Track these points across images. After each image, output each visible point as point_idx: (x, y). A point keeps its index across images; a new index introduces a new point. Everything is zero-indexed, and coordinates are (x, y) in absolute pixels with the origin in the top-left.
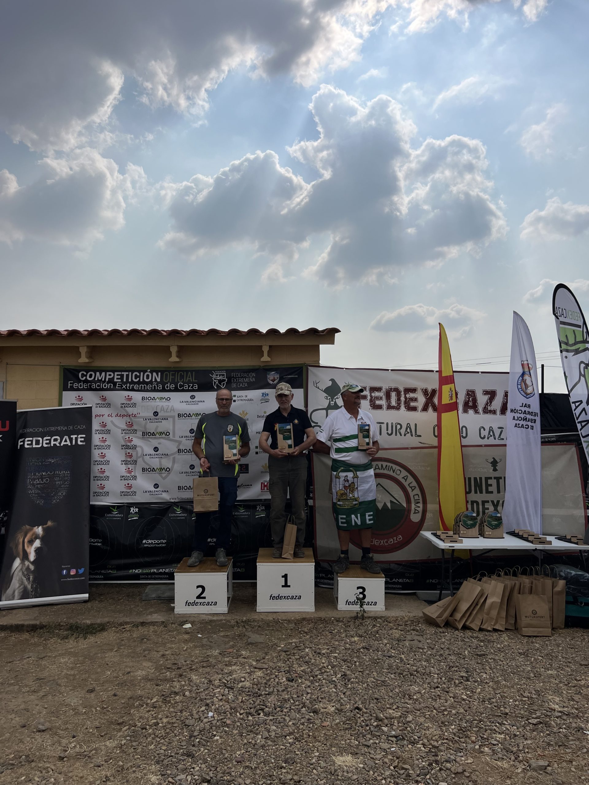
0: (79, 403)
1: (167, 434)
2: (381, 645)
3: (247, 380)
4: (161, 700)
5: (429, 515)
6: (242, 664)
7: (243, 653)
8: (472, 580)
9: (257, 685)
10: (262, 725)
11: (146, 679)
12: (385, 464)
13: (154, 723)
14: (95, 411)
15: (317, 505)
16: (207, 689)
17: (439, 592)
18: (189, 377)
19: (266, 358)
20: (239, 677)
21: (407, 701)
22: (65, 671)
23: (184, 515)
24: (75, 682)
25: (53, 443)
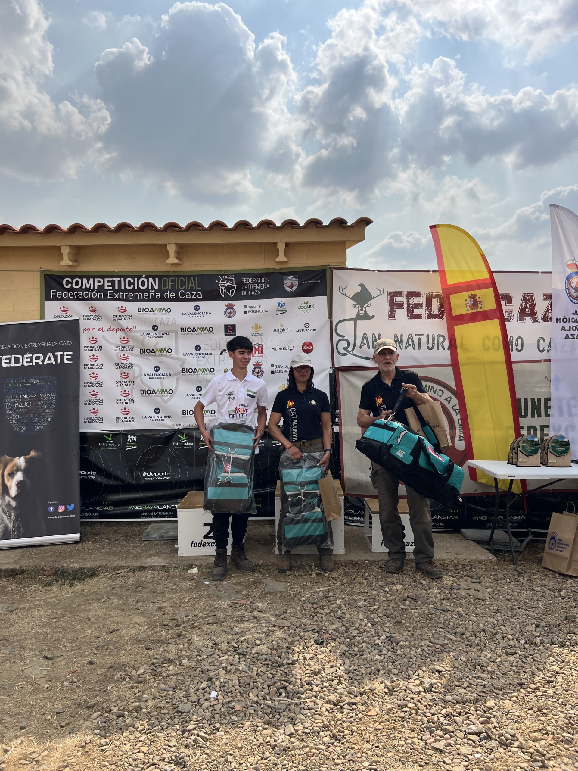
0: (65, 315)
1: (169, 351)
2: (431, 595)
3: (260, 286)
4: (150, 671)
6: (258, 621)
7: (259, 604)
9: (276, 650)
10: (285, 713)
11: (135, 640)
14: (83, 325)
15: (343, 432)
16: (211, 655)
17: (490, 531)
18: (192, 284)
20: (254, 638)
22: (36, 628)
23: (190, 444)
24: (44, 643)
25: (34, 361)
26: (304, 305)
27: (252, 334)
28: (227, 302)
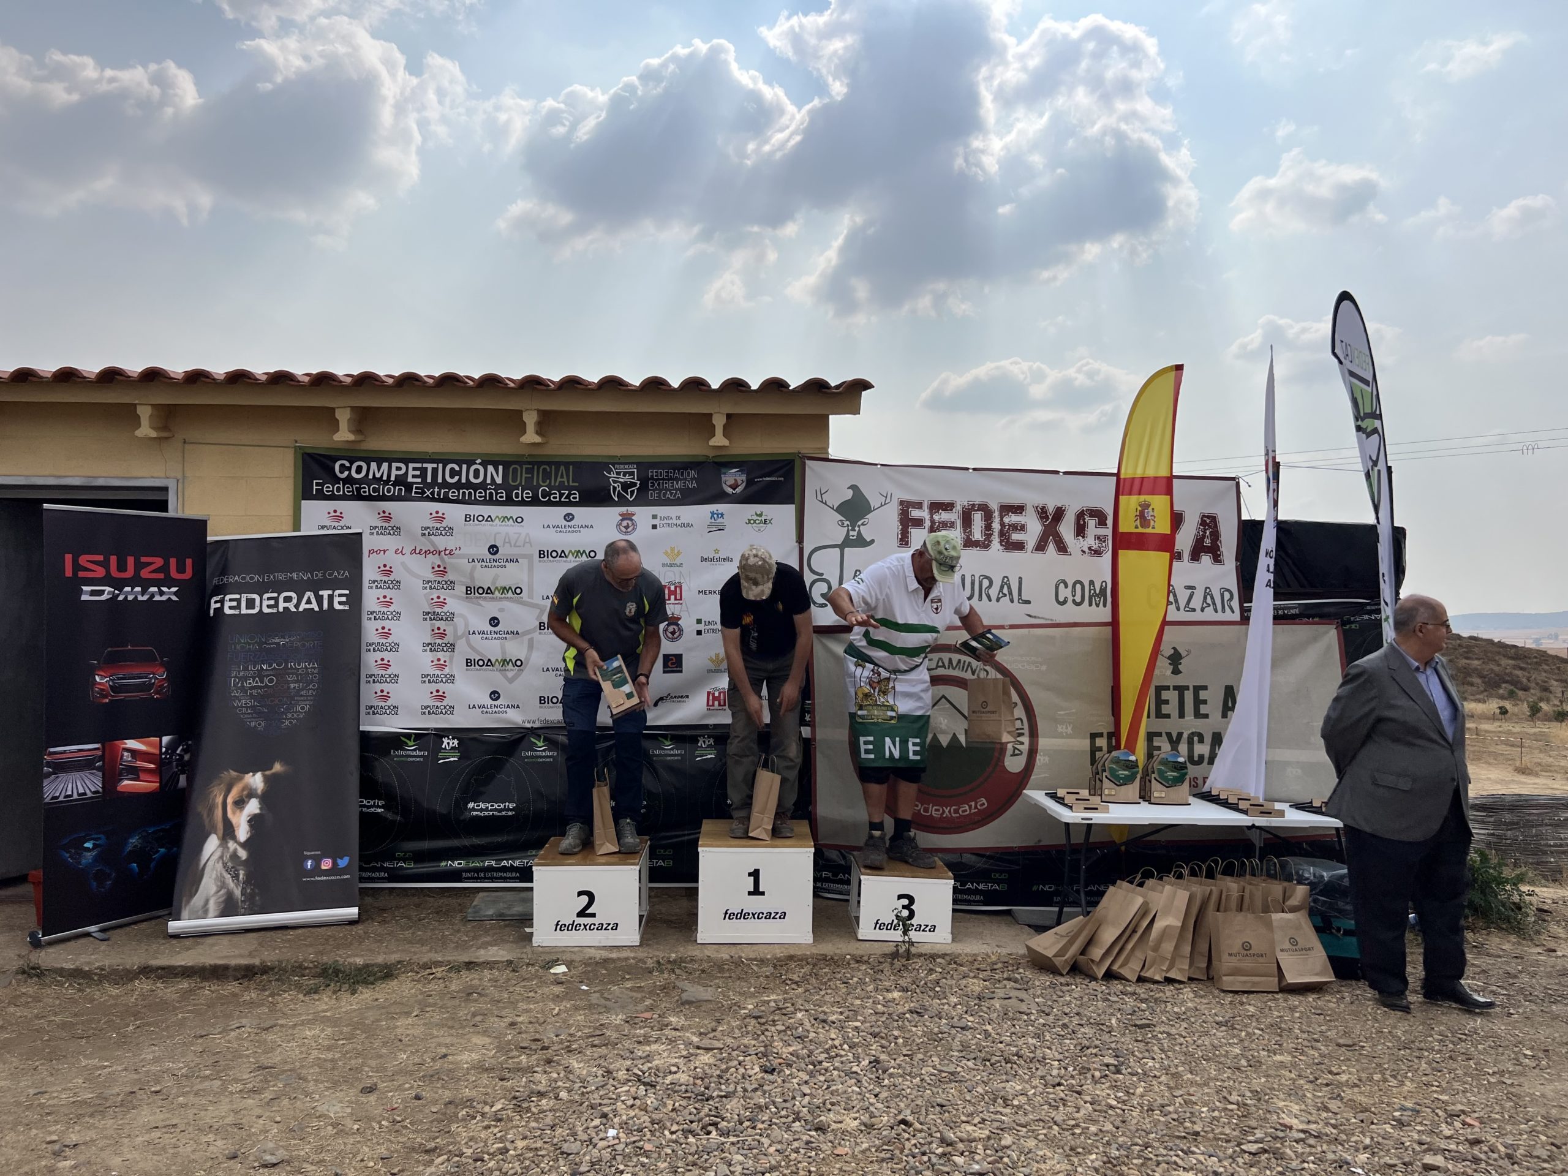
0: (336, 524)
1: (517, 591)
2: (946, 1007)
3: (681, 484)
4: (512, 1106)
5: (1041, 759)
6: (671, 1041)
7: (673, 1019)
8: (1125, 884)
9: (702, 1079)
10: (716, 1153)
11: (481, 1068)
12: (956, 657)
13: (499, 1149)
14: (368, 542)
15: (818, 738)
16: (602, 1086)
17: (1057, 909)
18: (562, 477)
19: (719, 440)
20: (666, 1064)
21: (1000, 1109)
22: (315, 1053)
23: (551, 754)
24: (336, 1073)
25: (282, 605)
26: (755, 518)
27: (664, 565)
28: (623, 509)
